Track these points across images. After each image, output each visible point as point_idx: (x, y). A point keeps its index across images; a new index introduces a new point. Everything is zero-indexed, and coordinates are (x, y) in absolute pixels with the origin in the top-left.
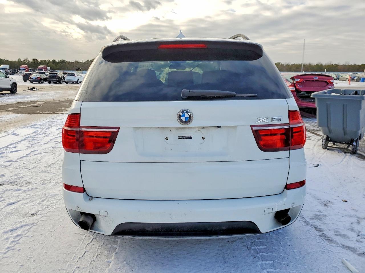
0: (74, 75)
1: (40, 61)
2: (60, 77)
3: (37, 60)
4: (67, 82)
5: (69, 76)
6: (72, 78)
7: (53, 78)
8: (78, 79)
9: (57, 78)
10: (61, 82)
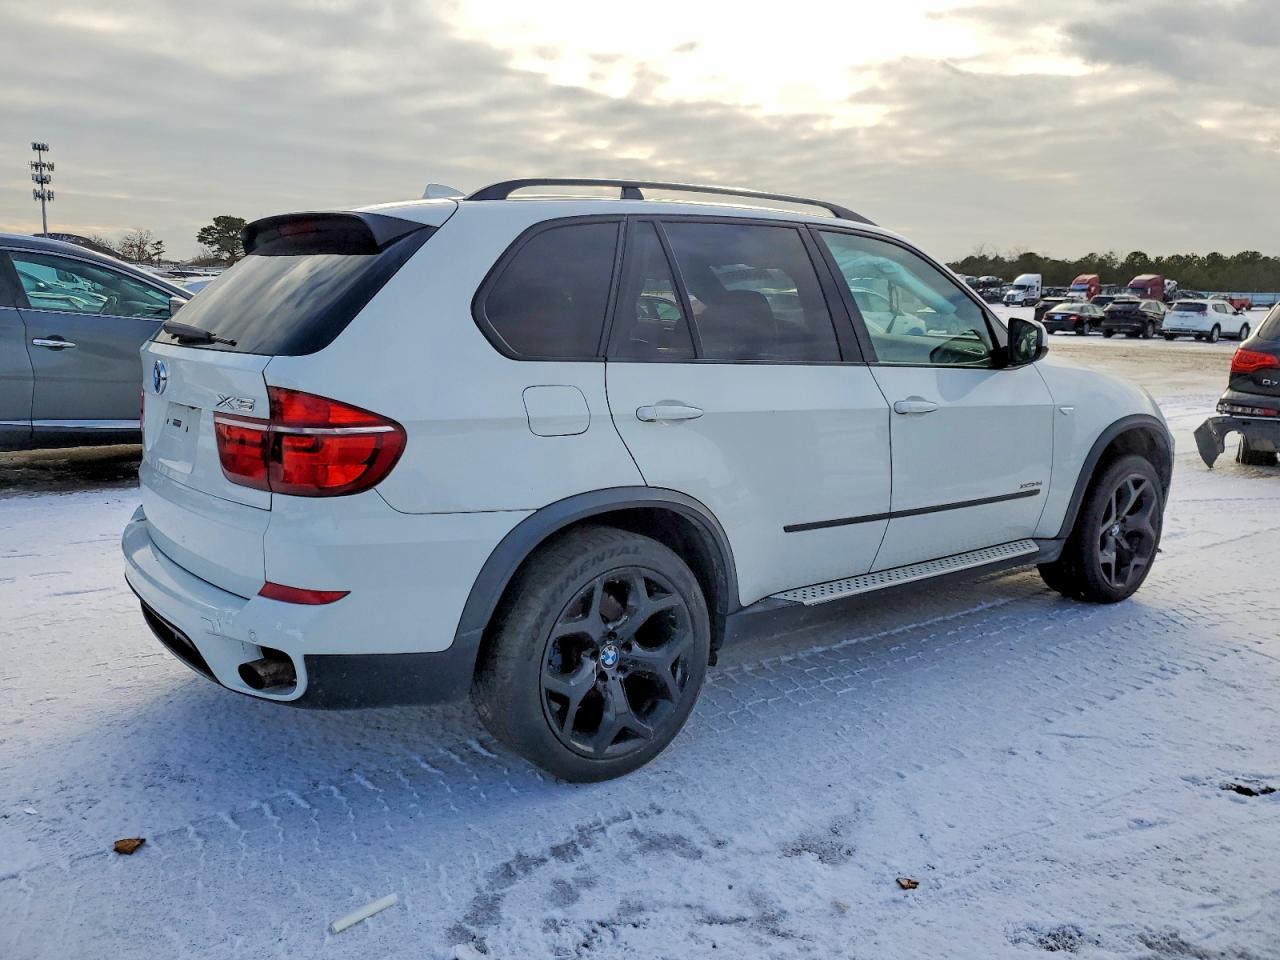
0: (1202, 308)
1: (1153, 260)
2: (1146, 316)
3: (1145, 256)
4: (1170, 336)
5: (1181, 313)
6: (1195, 322)
7: (1119, 318)
8: (1217, 326)
9: (1135, 320)
10: (1150, 333)
